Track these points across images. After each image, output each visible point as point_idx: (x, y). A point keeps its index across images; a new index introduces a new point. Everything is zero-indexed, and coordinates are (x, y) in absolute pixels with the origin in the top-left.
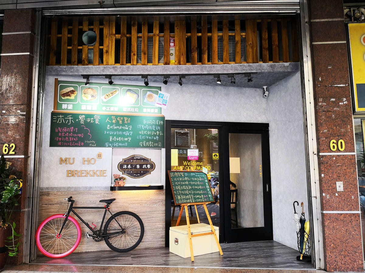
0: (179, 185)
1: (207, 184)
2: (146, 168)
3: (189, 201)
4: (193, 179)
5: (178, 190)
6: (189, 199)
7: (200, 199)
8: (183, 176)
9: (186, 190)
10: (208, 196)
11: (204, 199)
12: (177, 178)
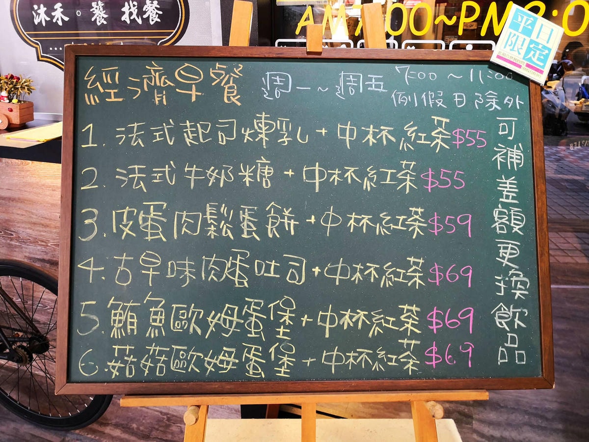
0: (156, 191)
1: (508, 187)
2: (140, 21)
3: (226, 361)
4: (347, 134)
5: (137, 244)
6: (239, 340)
7: (373, 344)
8: (232, 97)
9: (223, 248)
10: (485, 320)
11: (418, 352)
12: (156, 116)
